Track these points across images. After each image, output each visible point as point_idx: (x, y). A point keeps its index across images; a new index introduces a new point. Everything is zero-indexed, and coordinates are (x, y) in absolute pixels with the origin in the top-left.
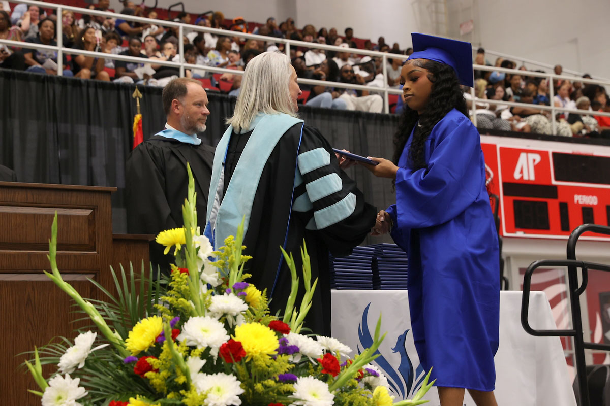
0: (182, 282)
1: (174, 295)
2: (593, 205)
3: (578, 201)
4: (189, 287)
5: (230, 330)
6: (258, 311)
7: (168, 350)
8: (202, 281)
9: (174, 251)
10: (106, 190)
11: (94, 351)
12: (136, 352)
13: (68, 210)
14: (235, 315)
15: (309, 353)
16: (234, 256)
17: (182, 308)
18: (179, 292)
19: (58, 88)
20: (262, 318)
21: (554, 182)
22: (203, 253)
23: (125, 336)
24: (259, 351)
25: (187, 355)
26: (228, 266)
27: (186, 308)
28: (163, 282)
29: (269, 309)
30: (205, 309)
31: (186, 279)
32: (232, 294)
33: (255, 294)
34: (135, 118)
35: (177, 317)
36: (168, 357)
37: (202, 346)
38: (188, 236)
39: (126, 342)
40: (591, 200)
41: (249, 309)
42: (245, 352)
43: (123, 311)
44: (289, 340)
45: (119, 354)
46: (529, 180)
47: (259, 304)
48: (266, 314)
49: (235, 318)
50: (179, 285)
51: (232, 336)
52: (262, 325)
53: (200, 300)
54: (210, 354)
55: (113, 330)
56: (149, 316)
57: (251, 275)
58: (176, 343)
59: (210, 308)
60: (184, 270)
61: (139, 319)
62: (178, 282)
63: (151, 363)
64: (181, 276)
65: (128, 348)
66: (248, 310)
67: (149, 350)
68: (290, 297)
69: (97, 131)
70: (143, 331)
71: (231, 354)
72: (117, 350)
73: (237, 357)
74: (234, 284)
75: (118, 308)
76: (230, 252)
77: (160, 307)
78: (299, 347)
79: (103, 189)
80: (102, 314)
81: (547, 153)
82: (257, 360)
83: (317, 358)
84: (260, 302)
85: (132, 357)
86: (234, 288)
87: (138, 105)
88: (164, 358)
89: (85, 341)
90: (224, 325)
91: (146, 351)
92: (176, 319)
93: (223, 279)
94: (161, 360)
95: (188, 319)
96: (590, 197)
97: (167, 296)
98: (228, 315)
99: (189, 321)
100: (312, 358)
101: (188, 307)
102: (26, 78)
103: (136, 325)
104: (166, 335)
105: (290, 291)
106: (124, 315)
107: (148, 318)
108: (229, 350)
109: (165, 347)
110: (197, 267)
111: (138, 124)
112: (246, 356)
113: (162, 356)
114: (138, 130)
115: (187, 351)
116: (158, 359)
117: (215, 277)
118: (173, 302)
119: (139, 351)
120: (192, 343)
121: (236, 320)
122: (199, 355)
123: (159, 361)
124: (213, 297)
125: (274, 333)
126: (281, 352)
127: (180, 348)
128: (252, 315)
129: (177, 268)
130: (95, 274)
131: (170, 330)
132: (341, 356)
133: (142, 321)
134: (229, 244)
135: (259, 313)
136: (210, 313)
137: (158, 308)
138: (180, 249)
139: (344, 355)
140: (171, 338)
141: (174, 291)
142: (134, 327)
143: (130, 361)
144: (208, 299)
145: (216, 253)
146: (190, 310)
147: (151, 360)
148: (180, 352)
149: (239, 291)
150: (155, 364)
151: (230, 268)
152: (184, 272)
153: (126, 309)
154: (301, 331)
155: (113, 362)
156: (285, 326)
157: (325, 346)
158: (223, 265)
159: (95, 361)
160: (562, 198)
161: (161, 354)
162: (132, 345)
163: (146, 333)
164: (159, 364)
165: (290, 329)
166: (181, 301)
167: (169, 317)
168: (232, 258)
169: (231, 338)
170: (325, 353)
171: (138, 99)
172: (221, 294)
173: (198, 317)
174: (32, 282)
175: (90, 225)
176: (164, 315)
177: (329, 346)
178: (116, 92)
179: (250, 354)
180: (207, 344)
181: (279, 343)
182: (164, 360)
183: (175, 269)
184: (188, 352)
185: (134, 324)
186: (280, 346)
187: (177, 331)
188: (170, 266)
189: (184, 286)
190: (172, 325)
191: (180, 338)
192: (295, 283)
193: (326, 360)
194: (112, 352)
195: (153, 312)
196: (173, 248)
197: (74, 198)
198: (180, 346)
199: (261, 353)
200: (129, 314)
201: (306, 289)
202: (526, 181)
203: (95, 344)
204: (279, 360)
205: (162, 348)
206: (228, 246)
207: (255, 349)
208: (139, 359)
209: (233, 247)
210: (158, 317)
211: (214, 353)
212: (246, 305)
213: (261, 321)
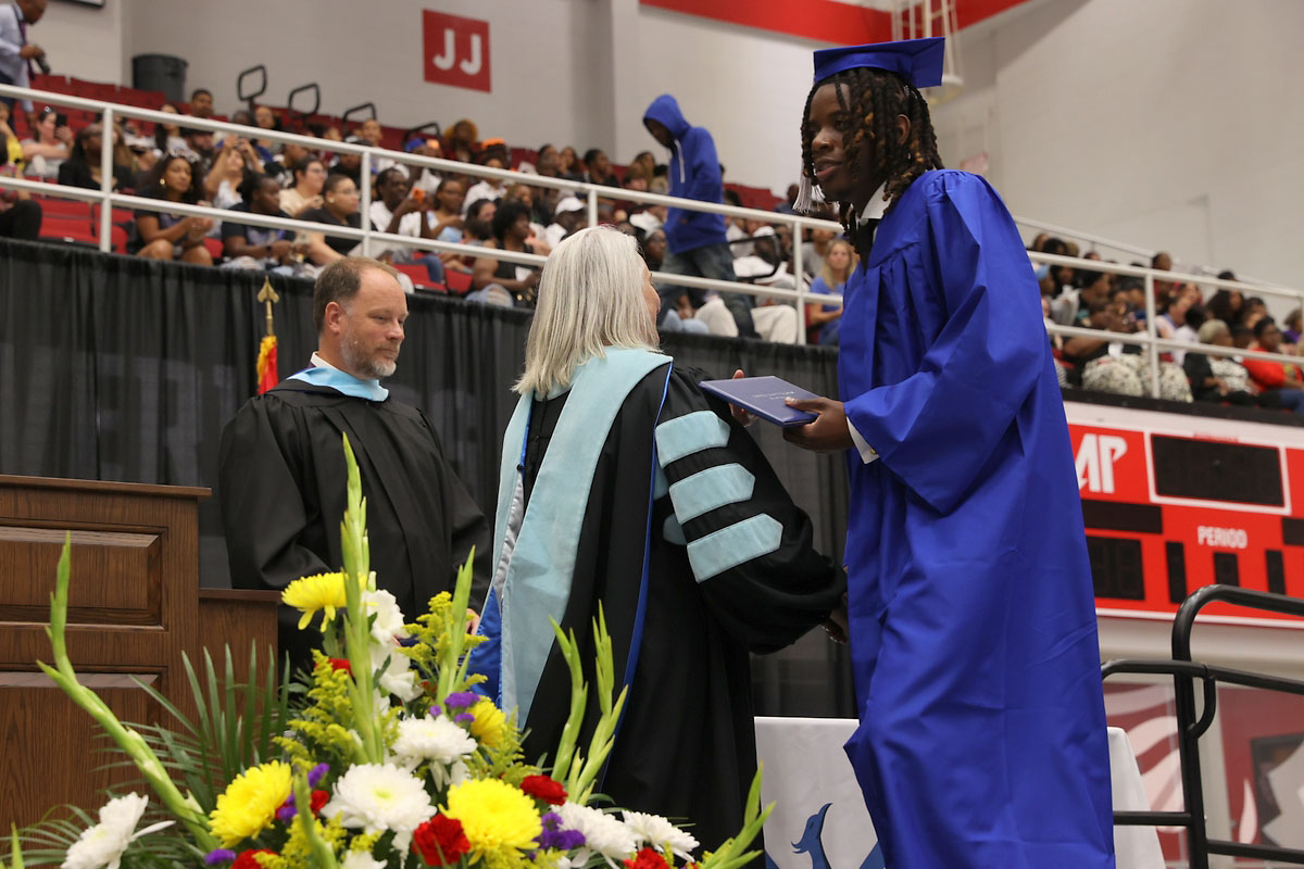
0: (336, 688)
1: (318, 717)
2: (1237, 549)
3: (1205, 540)
4: (351, 700)
5: (438, 794)
6: (498, 755)
7: (302, 835)
8: (380, 687)
9: (322, 621)
10: (187, 493)
11: (140, 837)
12: (233, 840)
13: (104, 534)
14: (448, 761)
15: (606, 848)
16: (450, 636)
17: (334, 746)
18: (329, 713)
19: (99, 278)
20: (508, 770)
21: (1155, 498)
22: (383, 627)
23: (209, 806)
24: (500, 840)
25: (343, 847)
26: (437, 657)
27: (342, 746)
28: (296, 688)
29: (521, 750)
30: (385, 749)
31: (346, 683)
32: (443, 718)
33: (493, 718)
34: (262, 345)
35: (324, 765)
36: (301, 850)
37: (376, 828)
38: (352, 589)
39: (211, 819)
40: (1232, 538)
41: (478, 749)
42: (467, 842)
43: (208, 750)
44: (564, 819)
45: (194, 844)
46: (1102, 493)
47: (501, 740)
48: (515, 762)
49: (448, 768)
50: (329, 696)
51: (441, 806)
52: (506, 784)
53: (375, 730)
54: (392, 847)
55: (182, 790)
56: (263, 763)
57: (485, 678)
58: (318, 822)
59: (394, 747)
60: (341, 663)
61: (242, 768)
62: (327, 690)
63: (264, 863)
64: (335, 676)
65: (215, 831)
66: (478, 753)
67: (260, 836)
68: (567, 726)
69: (179, 372)
70: (250, 794)
71: (438, 845)
72: (189, 834)
73: (450, 852)
74: (448, 695)
75: (196, 743)
76: (439, 627)
77: (287, 742)
78: (584, 833)
79: (180, 492)
80: (160, 755)
81: (1140, 435)
82: (493, 861)
83: (623, 858)
84: (504, 734)
85: (223, 852)
86: (447, 704)
87: (270, 317)
88: (293, 852)
89: (122, 815)
90: (423, 782)
91: (254, 837)
92: (321, 769)
93: (425, 684)
94: (285, 858)
95: (347, 769)
96: (1232, 531)
97: (304, 719)
98: (433, 761)
99: (348, 774)
100: (613, 859)
101: (347, 743)
102: (31, 256)
103: (234, 781)
104: (298, 802)
105: (569, 713)
106: (209, 759)
107: (261, 766)
108: (434, 837)
109: (295, 828)
110: (369, 657)
111: (269, 357)
112: (471, 851)
113: (289, 848)
114: (267, 369)
115: (342, 838)
116: (280, 855)
117: (408, 680)
118: (316, 732)
119: (238, 837)
120: (354, 822)
121: (449, 773)
122: (370, 847)
123: (281, 860)
124: (401, 724)
125: (533, 802)
126: (547, 844)
127: (327, 831)
128: (485, 763)
129: (327, 659)
130: (159, 673)
131: (308, 791)
132: (676, 856)
133: (247, 773)
134: (440, 610)
135: (501, 759)
136: (393, 758)
137: (283, 745)
138: (333, 618)
139: (680, 854)
140: (309, 810)
141: (319, 708)
142: (230, 786)
143: (219, 859)
144: (390, 726)
145: (412, 629)
146: (351, 752)
147: (263, 857)
148: (327, 840)
149: (459, 710)
150: (272, 866)
151: (441, 660)
152: (342, 668)
153: (215, 748)
154: (588, 801)
155: (180, 861)
156: (556, 788)
157: (642, 834)
158: (425, 654)
159: (143, 858)
160: (1171, 532)
161: (287, 845)
162: (223, 824)
163: (255, 799)
164: (282, 865)
165: (566, 795)
166: (333, 730)
167: (308, 765)
168: (445, 639)
169: (438, 812)
170: (641, 848)
171: (269, 304)
172: (420, 716)
173: (369, 765)
174: (22, 689)
175: (150, 568)
176: (295, 760)
177: (650, 834)
178: (223, 288)
179: (479, 847)
180: (388, 824)
181: (542, 825)
182: (293, 857)
183: (322, 661)
184: (344, 841)
185: (230, 779)
186: (544, 830)
187: (322, 797)
188: (312, 654)
189: (340, 697)
190: (313, 781)
191: (329, 810)
192: (579, 696)
193: (643, 863)
194: (181, 840)
195: (271, 754)
196: (319, 616)
197: (117, 510)
198: (328, 827)
199: (502, 846)
200: (219, 757)
201: (602, 709)
202: (1095, 493)
203: (145, 820)
204: (542, 860)
205: (289, 831)
206: (438, 614)
207: (490, 837)
208: (237, 856)
209: (448, 617)
210: (282, 763)
211: (402, 844)
212: (472, 740)
213: (503, 777)
